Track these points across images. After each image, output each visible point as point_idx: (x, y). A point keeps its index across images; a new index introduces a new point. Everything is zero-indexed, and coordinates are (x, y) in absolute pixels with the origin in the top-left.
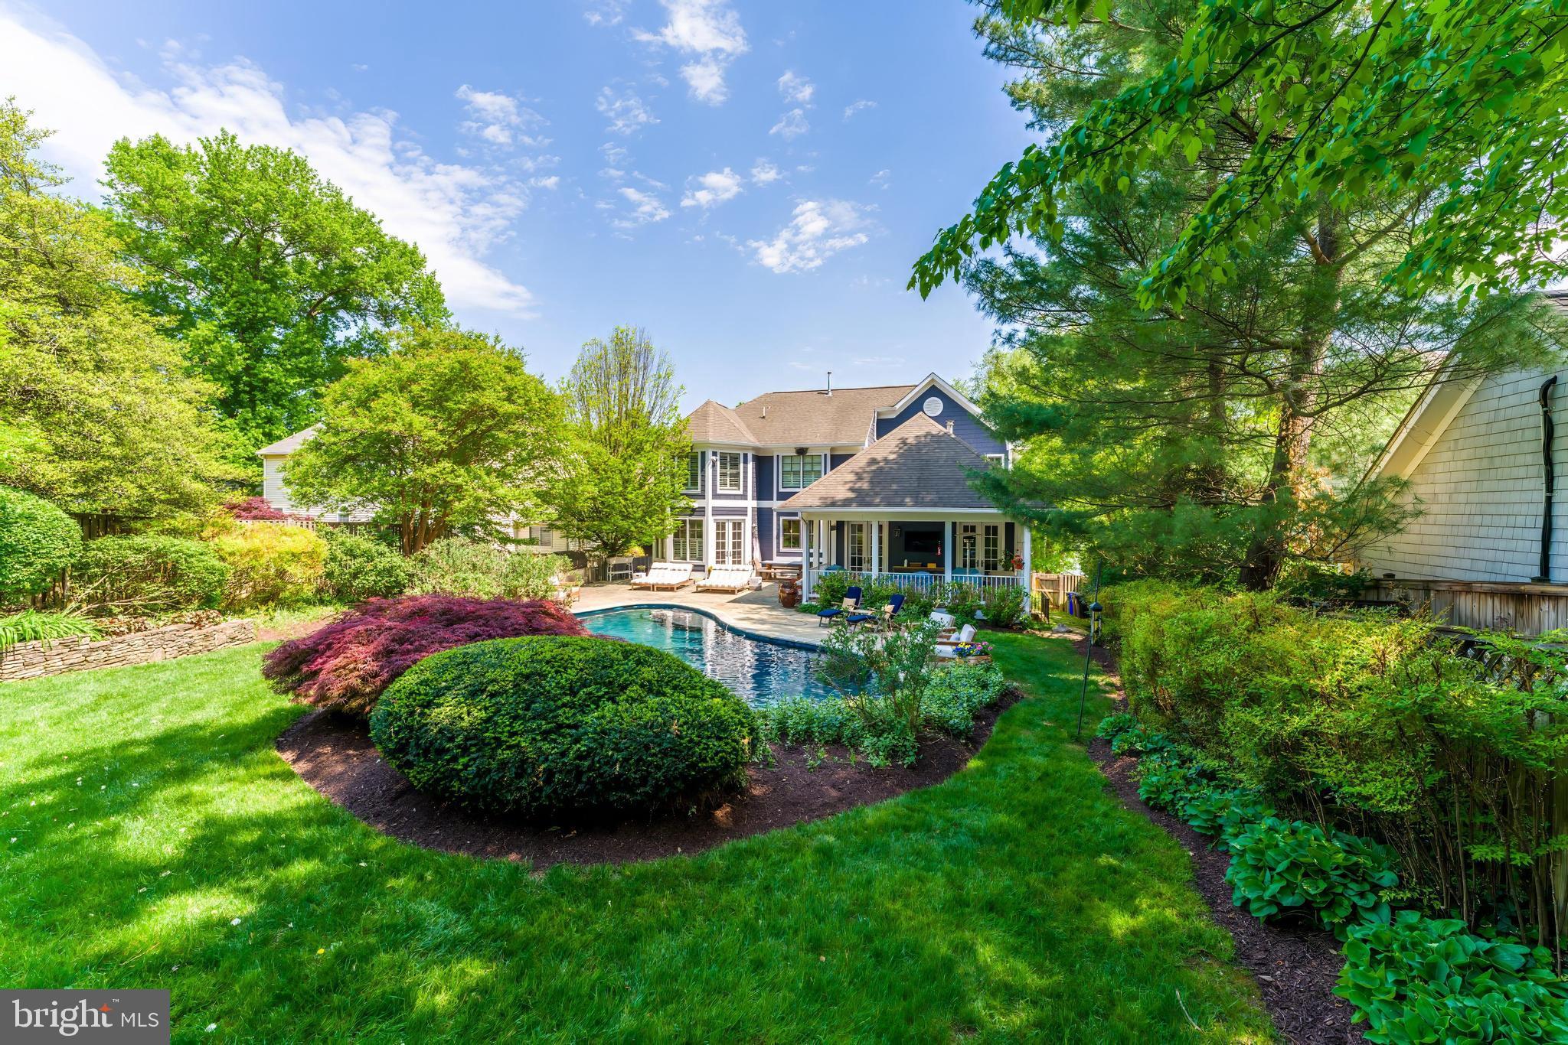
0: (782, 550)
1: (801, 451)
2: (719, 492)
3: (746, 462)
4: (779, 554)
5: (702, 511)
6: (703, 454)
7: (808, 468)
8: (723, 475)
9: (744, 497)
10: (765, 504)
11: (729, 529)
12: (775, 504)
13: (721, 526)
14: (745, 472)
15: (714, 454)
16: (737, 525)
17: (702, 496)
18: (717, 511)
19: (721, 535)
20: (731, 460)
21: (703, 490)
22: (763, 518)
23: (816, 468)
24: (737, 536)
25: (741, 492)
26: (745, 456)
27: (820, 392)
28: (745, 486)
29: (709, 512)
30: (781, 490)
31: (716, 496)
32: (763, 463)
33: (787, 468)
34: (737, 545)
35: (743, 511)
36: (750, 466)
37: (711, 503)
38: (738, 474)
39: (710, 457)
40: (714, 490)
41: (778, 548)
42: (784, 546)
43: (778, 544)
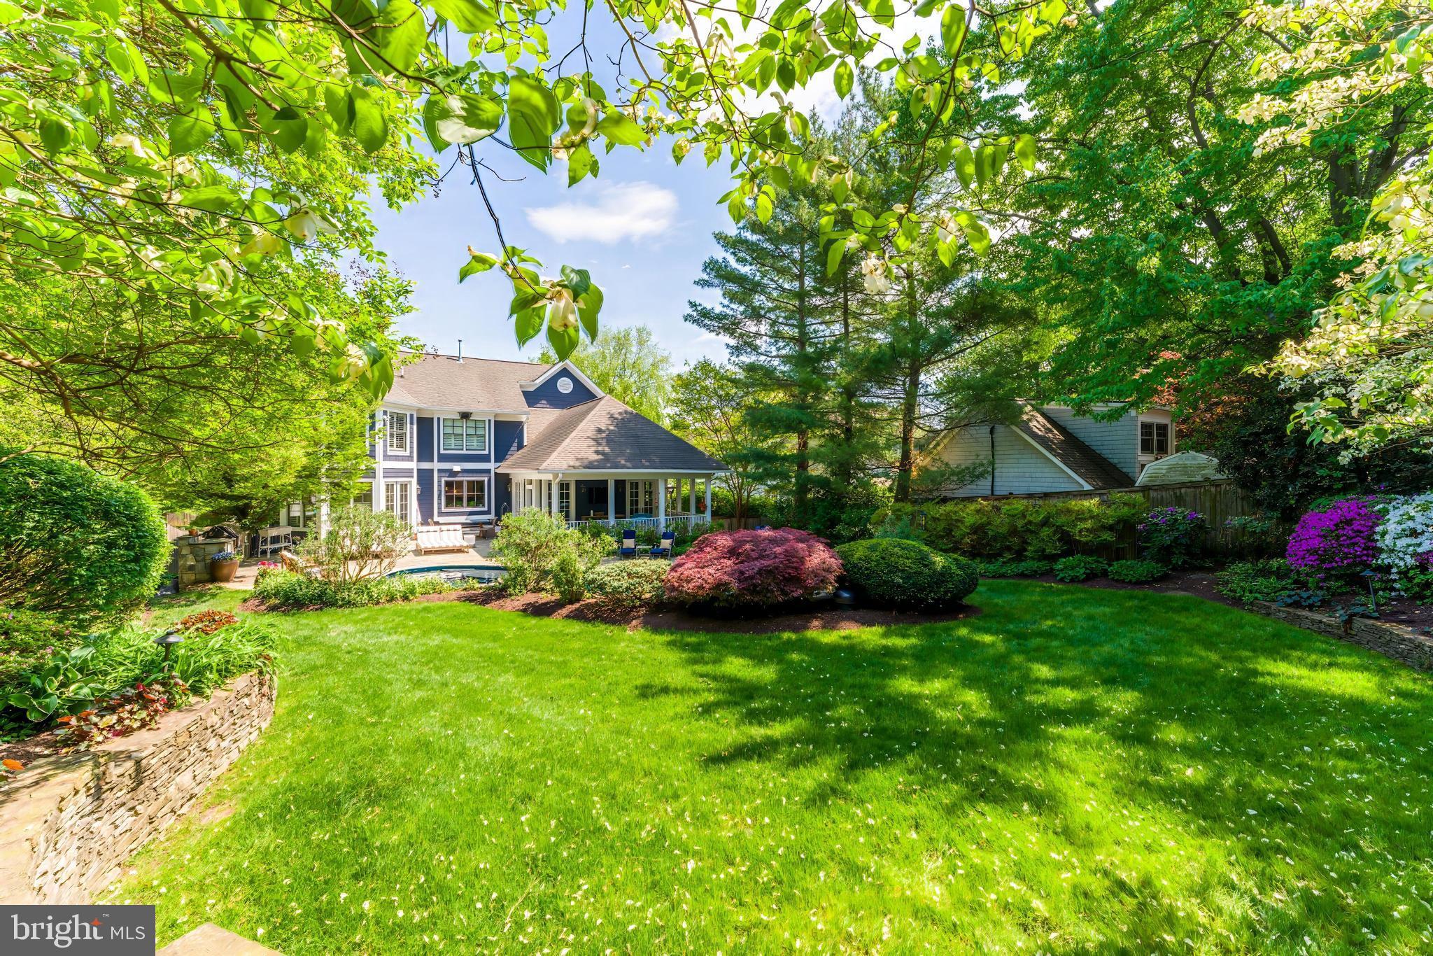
0: (444, 510)
1: (465, 416)
2: (389, 453)
3: (412, 423)
4: (441, 514)
5: (372, 473)
7: (472, 431)
8: (392, 435)
9: (410, 458)
10: (426, 465)
11: (397, 489)
12: (436, 465)
13: (389, 488)
14: (412, 433)
15: (385, 413)
16: (404, 487)
17: (372, 457)
18: (388, 473)
19: (389, 499)
20: (398, 420)
21: (372, 450)
22: (425, 478)
23: (480, 432)
24: (404, 497)
25: (407, 453)
26: (412, 416)
27: (449, 358)
28: (412, 448)
29: (379, 473)
30: (442, 451)
31: (387, 457)
32: (425, 425)
33: (449, 431)
34: (404, 507)
35: (408, 473)
36: (415, 427)
37: (380, 464)
38: (405, 435)
39: (379, 416)
40: (385, 451)
41: (440, 508)
42: (447, 506)
43: (440, 504)
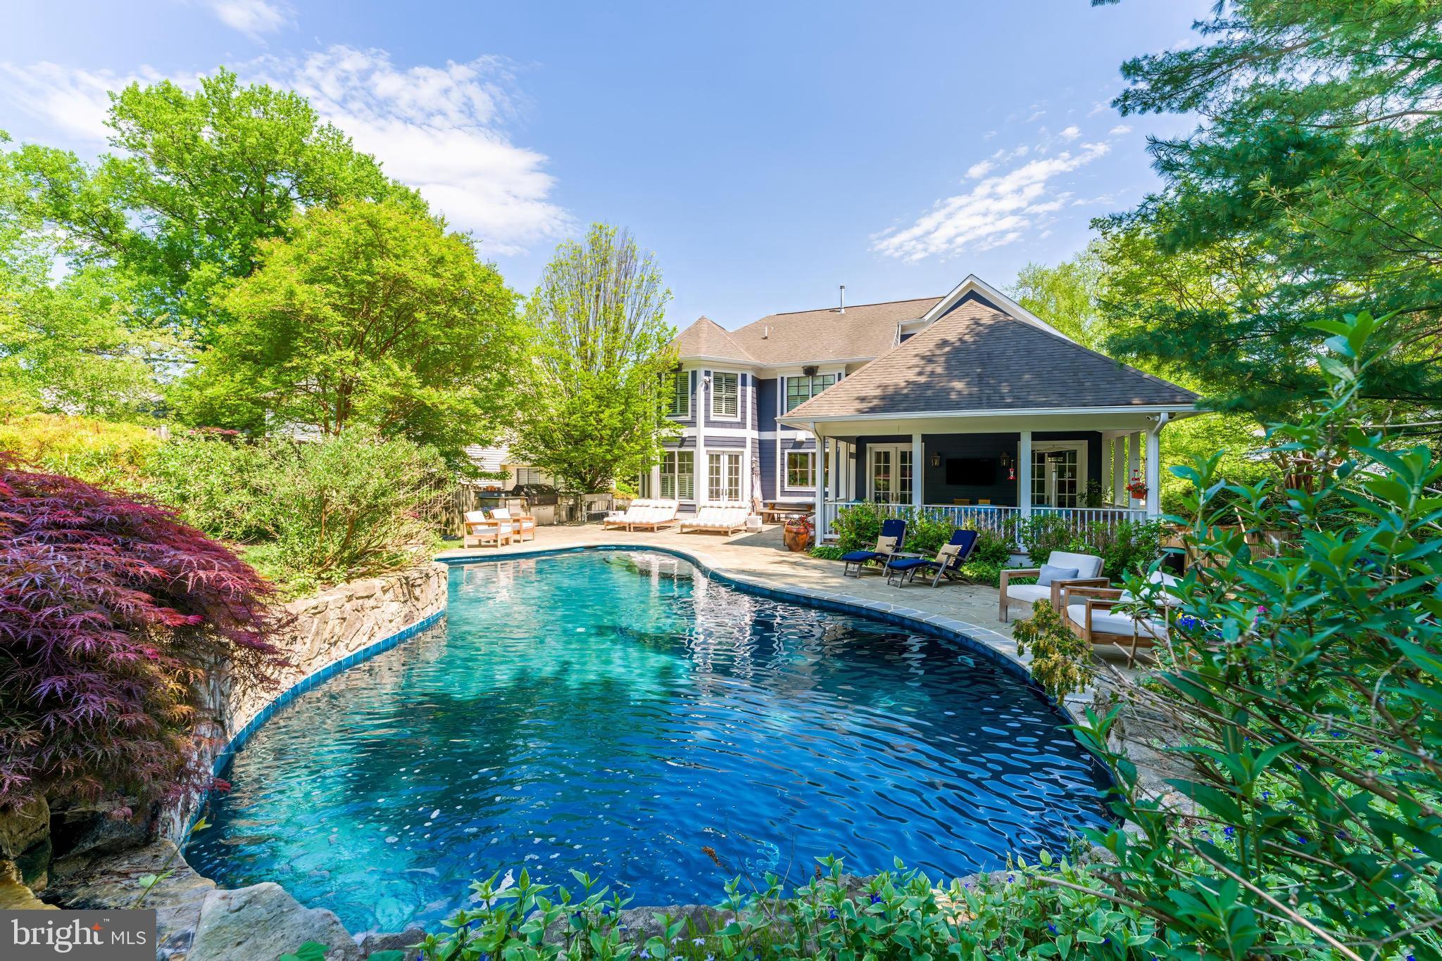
0: (787, 488)
1: (810, 371)
2: (712, 418)
3: (744, 384)
4: (784, 493)
5: (693, 441)
6: (694, 373)
7: (819, 390)
8: (717, 399)
9: (742, 425)
10: (767, 435)
11: (725, 460)
12: (780, 435)
13: (715, 458)
14: (744, 396)
15: (707, 373)
16: (734, 459)
17: (692, 423)
18: (709, 441)
19: (715, 471)
20: (725, 381)
21: (694, 417)
22: (765, 451)
24: (734, 471)
25: (738, 419)
26: (744, 376)
27: (832, 310)
28: (744, 412)
29: (701, 442)
31: (709, 423)
32: (765, 389)
33: (794, 392)
34: (734, 482)
35: (741, 442)
36: (749, 389)
37: (702, 432)
38: (734, 399)
39: (702, 378)
40: (707, 416)
41: (782, 486)
42: (790, 483)
43: (782, 481)
